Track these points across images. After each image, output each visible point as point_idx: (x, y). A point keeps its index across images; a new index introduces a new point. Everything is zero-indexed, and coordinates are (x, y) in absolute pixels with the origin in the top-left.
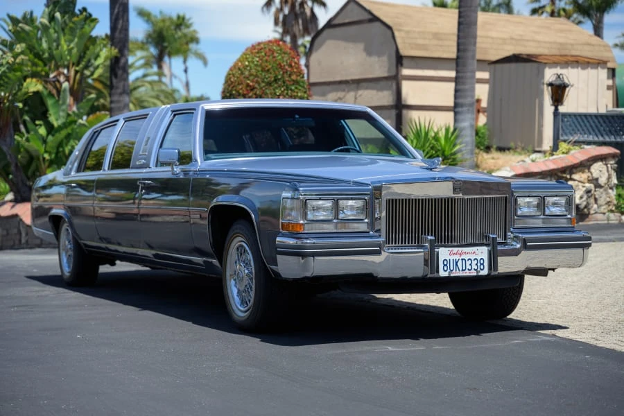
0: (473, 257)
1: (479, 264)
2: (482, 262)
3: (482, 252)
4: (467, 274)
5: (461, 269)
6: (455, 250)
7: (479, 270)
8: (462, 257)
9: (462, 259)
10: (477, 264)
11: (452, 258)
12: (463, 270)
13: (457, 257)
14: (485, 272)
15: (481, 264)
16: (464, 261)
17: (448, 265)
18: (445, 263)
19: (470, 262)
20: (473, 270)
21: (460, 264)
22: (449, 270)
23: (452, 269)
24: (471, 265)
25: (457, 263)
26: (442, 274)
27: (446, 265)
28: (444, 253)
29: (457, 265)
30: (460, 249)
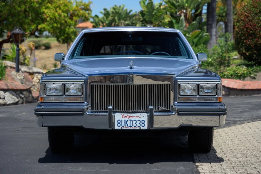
0: (137, 119)
1: (141, 123)
2: (143, 122)
3: (144, 117)
4: (133, 128)
5: (129, 126)
6: (126, 114)
7: (141, 126)
8: (130, 119)
9: (130, 120)
10: (140, 123)
11: (123, 119)
12: (130, 126)
13: (127, 119)
14: (146, 128)
15: (142, 123)
16: (131, 121)
17: (121, 123)
18: (119, 122)
19: (135, 122)
20: (137, 127)
21: (128, 123)
22: (121, 126)
23: (123, 125)
24: (136, 123)
25: (126, 122)
26: (117, 128)
27: (120, 123)
28: (118, 117)
29: (126, 123)
30: (129, 114)
